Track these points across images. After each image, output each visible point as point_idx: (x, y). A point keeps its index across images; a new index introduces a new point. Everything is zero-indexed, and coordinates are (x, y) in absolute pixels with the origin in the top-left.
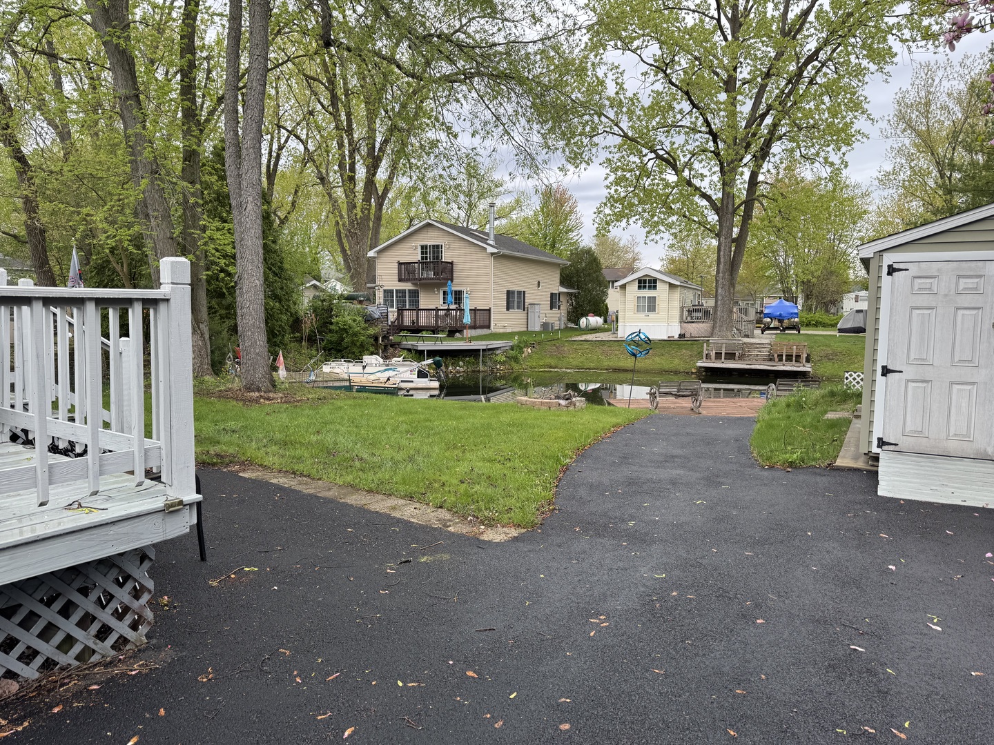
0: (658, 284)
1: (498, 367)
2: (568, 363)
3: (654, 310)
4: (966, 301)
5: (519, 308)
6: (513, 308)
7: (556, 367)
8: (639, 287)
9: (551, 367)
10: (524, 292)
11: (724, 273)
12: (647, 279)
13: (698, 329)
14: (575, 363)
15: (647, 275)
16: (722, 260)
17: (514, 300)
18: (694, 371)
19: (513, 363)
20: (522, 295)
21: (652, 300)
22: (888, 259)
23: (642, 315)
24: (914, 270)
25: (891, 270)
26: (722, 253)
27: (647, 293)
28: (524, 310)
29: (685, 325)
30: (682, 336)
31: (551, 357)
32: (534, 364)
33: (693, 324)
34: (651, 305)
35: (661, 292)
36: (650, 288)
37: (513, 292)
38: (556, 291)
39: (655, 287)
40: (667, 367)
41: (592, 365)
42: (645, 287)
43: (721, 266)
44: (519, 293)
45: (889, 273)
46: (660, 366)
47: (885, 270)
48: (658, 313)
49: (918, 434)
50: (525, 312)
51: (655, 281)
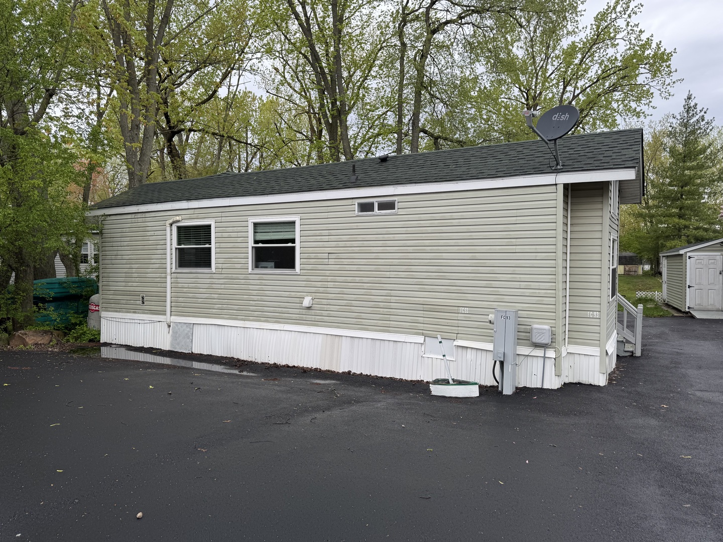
4: (712, 266)
22: (688, 254)
24: (696, 258)
25: (690, 258)
45: (689, 258)
47: (688, 257)
49: (699, 304)
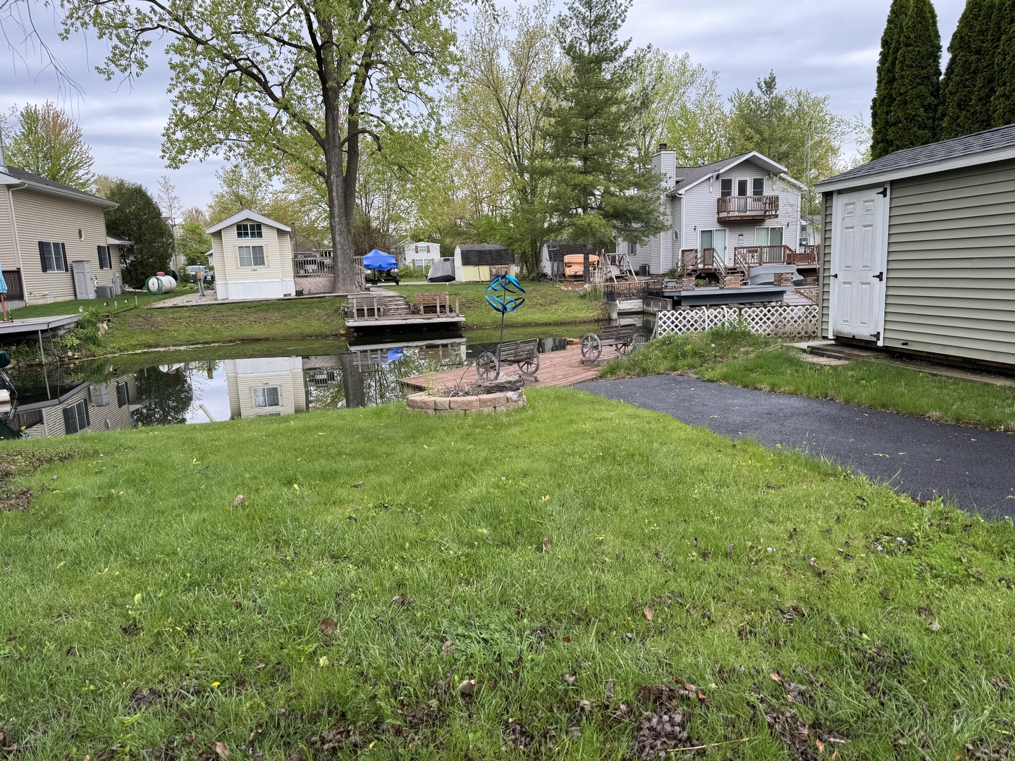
0: (264, 230)
1: (70, 354)
2: (173, 338)
3: (262, 263)
5: (59, 268)
6: (51, 268)
7: (157, 346)
8: (239, 235)
9: (150, 346)
10: (63, 245)
11: (340, 218)
12: (249, 224)
13: (316, 283)
14: (183, 337)
15: (248, 220)
16: (336, 202)
17: (50, 255)
18: (342, 332)
19: (93, 347)
20: (61, 248)
21: (258, 250)
23: (248, 270)
26: (334, 194)
27: (250, 242)
28: (67, 270)
29: (299, 280)
30: (299, 293)
31: (143, 331)
32: (123, 344)
33: (309, 279)
34: (258, 257)
35: (268, 240)
36: (253, 235)
37: (48, 244)
38: (103, 244)
39: (260, 235)
40: (307, 331)
41: (209, 338)
42: (246, 234)
43: (336, 210)
44: (56, 245)
46: (299, 331)
48: (269, 266)
50: (69, 273)
51: (259, 226)
